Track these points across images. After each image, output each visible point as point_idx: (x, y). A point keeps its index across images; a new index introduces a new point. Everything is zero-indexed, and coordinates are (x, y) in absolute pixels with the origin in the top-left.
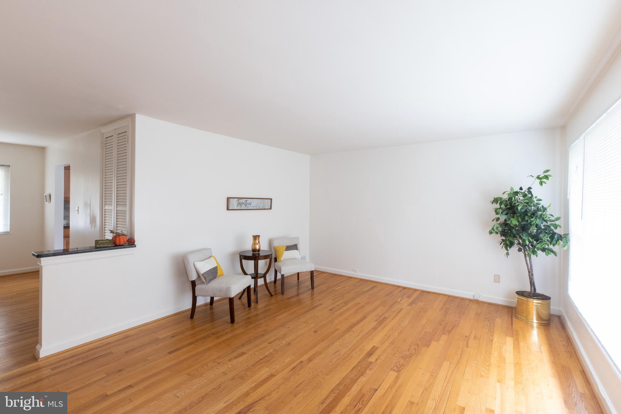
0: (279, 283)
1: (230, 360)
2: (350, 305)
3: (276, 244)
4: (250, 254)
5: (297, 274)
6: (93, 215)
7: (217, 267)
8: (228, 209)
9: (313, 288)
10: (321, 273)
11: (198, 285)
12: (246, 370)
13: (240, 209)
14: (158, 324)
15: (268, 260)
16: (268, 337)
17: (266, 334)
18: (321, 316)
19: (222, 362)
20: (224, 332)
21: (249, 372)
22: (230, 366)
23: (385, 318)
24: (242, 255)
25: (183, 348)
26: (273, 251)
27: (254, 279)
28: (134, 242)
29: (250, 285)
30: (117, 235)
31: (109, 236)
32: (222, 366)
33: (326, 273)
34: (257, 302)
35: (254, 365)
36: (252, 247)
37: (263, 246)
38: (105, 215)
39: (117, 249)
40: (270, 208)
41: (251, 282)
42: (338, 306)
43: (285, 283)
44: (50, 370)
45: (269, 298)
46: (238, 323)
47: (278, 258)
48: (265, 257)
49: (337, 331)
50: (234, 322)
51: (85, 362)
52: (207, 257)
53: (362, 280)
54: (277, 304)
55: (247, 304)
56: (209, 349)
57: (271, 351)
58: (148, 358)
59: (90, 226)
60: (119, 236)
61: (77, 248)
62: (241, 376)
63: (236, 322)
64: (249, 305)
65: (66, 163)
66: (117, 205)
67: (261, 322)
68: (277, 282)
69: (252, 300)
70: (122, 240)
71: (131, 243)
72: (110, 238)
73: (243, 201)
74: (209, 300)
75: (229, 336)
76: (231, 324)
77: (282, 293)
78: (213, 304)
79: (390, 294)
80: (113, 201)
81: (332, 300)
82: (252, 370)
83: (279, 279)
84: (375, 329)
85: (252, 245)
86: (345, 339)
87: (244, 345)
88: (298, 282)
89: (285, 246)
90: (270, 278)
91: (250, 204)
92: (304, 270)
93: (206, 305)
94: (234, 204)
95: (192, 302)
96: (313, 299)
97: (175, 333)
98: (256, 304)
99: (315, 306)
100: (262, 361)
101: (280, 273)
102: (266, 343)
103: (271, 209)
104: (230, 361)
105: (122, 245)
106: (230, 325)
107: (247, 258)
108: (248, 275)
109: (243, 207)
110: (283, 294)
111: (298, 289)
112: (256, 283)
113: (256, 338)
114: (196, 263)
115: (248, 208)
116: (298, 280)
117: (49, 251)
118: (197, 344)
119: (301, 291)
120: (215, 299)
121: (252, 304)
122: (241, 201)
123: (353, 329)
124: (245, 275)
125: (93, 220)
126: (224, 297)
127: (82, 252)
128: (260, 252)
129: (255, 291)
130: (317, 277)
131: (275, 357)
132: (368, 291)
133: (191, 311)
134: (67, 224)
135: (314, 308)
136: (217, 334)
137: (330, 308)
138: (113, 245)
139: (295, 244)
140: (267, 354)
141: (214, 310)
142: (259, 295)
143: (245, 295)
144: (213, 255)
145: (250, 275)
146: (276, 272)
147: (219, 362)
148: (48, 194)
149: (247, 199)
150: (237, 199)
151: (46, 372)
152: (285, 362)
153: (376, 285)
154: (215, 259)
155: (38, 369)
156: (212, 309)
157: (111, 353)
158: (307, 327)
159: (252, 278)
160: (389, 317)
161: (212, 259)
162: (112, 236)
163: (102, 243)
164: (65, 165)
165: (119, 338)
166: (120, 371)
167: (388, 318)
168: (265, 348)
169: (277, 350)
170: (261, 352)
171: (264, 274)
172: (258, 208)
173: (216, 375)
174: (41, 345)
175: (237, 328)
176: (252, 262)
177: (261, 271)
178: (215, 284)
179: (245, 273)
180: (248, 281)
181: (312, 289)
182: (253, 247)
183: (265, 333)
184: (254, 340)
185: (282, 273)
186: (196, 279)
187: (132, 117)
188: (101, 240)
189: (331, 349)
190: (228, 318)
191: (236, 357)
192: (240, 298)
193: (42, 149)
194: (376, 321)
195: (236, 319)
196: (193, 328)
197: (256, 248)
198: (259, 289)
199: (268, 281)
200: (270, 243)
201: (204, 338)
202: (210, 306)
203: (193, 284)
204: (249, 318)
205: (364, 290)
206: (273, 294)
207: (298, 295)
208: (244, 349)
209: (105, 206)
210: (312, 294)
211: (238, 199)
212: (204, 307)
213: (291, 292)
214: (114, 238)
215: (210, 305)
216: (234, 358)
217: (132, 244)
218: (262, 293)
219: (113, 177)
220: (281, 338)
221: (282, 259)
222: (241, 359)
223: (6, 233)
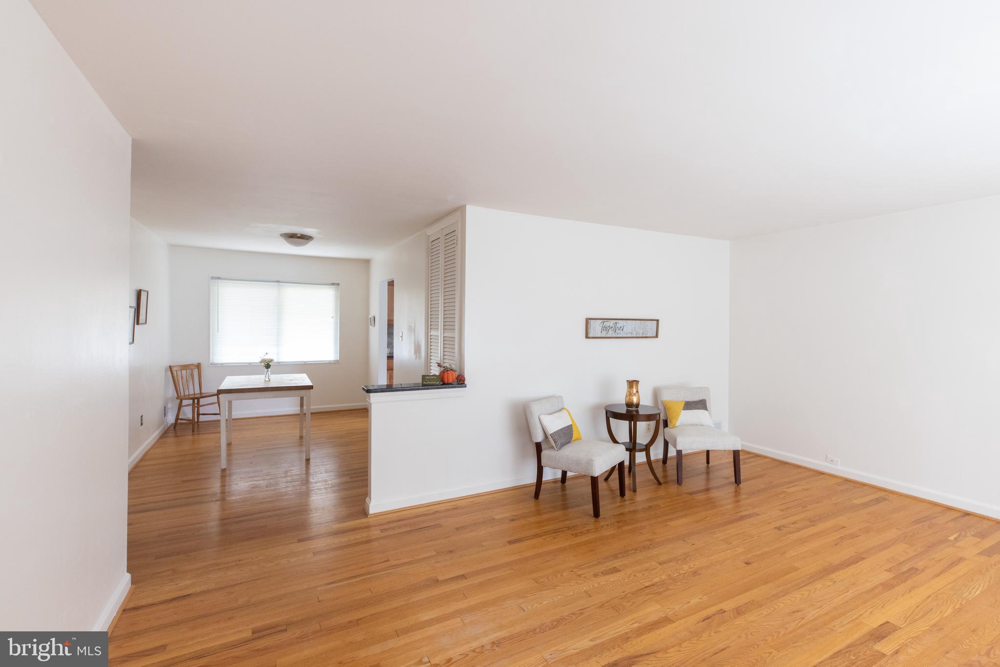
0: (671, 464)
1: (596, 575)
2: (820, 527)
3: (666, 397)
4: (623, 410)
5: (705, 453)
6: (418, 342)
7: (571, 425)
8: (587, 337)
9: (738, 481)
10: (753, 457)
11: (545, 450)
12: (622, 598)
13: (607, 336)
14: (493, 498)
15: (653, 423)
16: (658, 553)
17: (654, 546)
18: (757, 537)
19: (583, 576)
20: (585, 529)
21: (627, 602)
22: (596, 585)
23: (913, 571)
24: (610, 411)
25: (527, 540)
26: (661, 407)
27: (629, 452)
28: (464, 381)
29: (624, 461)
30: (445, 369)
31: (435, 371)
32: (584, 581)
33: (766, 457)
34: (635, 491)
35: (636, 593)
36: (626, 398)
37: (645, 400)
38: (431, 342)
39: (445, 388)
40: (655, 335)
41: (625, 457)
42: (795, 523)
43: (683, 465)
44: (379, 532)
45: (655, 486)
46: (604, 518)
47: (671, 422)
48: (649, 418)
49: (795, 573)
50: (599, 516)
51: (414, 530)
52: (558, 409)
53: (847, 481)
54: (670, 500)
55: (619, 491)
56: (563, 550)
57: (663, 577)
58: (482, 543)
59: (414, 356)
60: (447, 371)
61: (401, 384)
62: (615, 606)
63: (602, 517)
64: (622, 494)
65: (389, 278)
66: (444, 329)
67: (643, 524)
68: (668, 462)
69: (626, 486)
70: (451, 377)
71: (460, 382)
72: (437, 373)
73: (611, 323)
74: (559, 475)
75: (591, 536)
76: (595, 519)
77: (678, 482)
78: (565, 483)
79: (925, 521)
80: (440, 324)
81: (779, 510)
82: (632, 601)
83: (672, 458)
84: (887, 586)
85: (626, 396)
86: (815, 591)
87: (617, 557)
88: (708, 467)
89: (683, 401)
90: (657, 452)
91: (622, 329)
92: (721, 447)
93: (555, 481)
94: (596, 328)
95: (536, 474)
96: (737, 501)
97: (514, 515)
98: (632, 493)
99: (745, 516)
100: (647, 591)
101: (675, 446)
102: (654, 563)
103: (657, 336)
104: (595, 577)
105: (450, 384)
106: (593, 519)
107: (618, 416)
108: (619, 443)
109: (611, 333)
110: (680, 484)
111: (708, 479)
112: (632, 459)
113: (637, 550)
114: (543, 417)
115: (619, 336)
116: (708, 462)
117: (374, 386)
118: (546, 539)
119: (713, 484)
120: (569, 474)
121: (626, 492)
122: (607, 324)
123: (833, 576)
124: (614, 443)
125: (417, 350)
126: (583, 473)
127: (408, 390)
128: (639, 409)
129: (630, 471)
130: (745, 463)
131: (669, 589)
132: (866, 505)
133: (535, 487)
134: (390, 353)
135: (742, 518)
136: (573, 529)
137: (777, 524)
138: (442, 383)
139: (701, 398)
140: (656, 580)
141: (568, 492)
142: (638, 480)
143: (616, 475)
144: (565, 407)
145: (622, 443)
146: (666, 444)
147: (578, 573)
148: (372, 316)
149: (617, 321)
150: (601, 321)
151: (375, 533)
152: (690, 604)
153: (887, 497)
154: (569, 413)
155: (368, 527)
156: (563, 489)
157: (439, 526)
158: (729, 551)
159: (627, 449)
160: (925, 568)
161: (564, 412)
162: (438, 370)
163: (430, 380)
164: (388, 280)
165: (448, 508)
166: (451, 552)
167: (923, 571)
168: (651, 570)
169: (675, 580)
170: (646, 574)
171: (646, 446)
172: (635, 336)
173: (576, 593)
174: (370, 499)
175: (603, 526)
176: (626, 423)
177: (642, 438)
178: (569, 452)
179: (615, 441)
180: (620, 454)
181: (736, 482)
182: (627, 400)
183: (651, 545)
184: (632, 551)
185: (679, 448)
186: (543, 441)
187: (461, 210)
188: (427, 376)
189: (784, 603)
190: (590, 507)
191: (604, 573)
192: (606, 479)
193: (367, 262)
194: (890, 570)
195: (602, 511)
196: (538, 513)
197: (633, 400)
198: (637, 469)
199: (652, 458)
200: (656, 394)
201: (556, 531)
202: (561, 484)
203: (539, 447)
204: (622, 514)
205: (857, 502)
206: (661, 480)
207: (707, 490)
208: (617, 563)
209: (430, 332)
210: (737, 493)
211: (603, 321)
212: (553, 485)
213: (694, 483)
214: (442, 373)
215: (561, 482)
216: (602, 573)
217: (462, 383)
218: (643, 476)
219: (440, 293)
220: (680, 560)
221: (678, 424)
222: (613, 578)
223: (336, 362)
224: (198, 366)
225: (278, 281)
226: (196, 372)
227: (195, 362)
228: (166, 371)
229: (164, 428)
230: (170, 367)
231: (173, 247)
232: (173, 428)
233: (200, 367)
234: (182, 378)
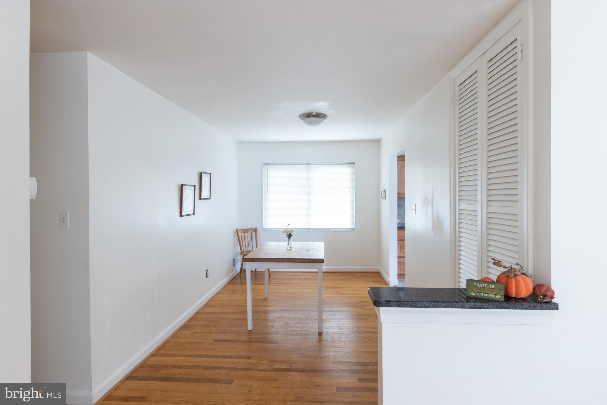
6: (438, 217)
28: (552, 296)
30: (509, 272)
38: (459, 220)
39: (514, 308)
59: (432, 234)
60: (514, 274)
65: (399, 152)
70: (524, 288)
71: (546, 298)
80: (479, 194)
105: (522, 300)
125: (437, 224)
134: (401, 224)
138: (505, 297)
148: (383, 189)
163: (482, 289)
164: (398, 154)
193: (378, 142)
209: (459, 205)
214: (504, 279)
223: (353, 230)
224: (255, 230)
225: (308, 164)
226: (254, 234)
227: (254, 227)
228: (234, 234)
229: (233, 275)
230: (237, 230)
231: (240, 143)
232: (239, 276)
233: (257, 230)
234: (245, 239)
